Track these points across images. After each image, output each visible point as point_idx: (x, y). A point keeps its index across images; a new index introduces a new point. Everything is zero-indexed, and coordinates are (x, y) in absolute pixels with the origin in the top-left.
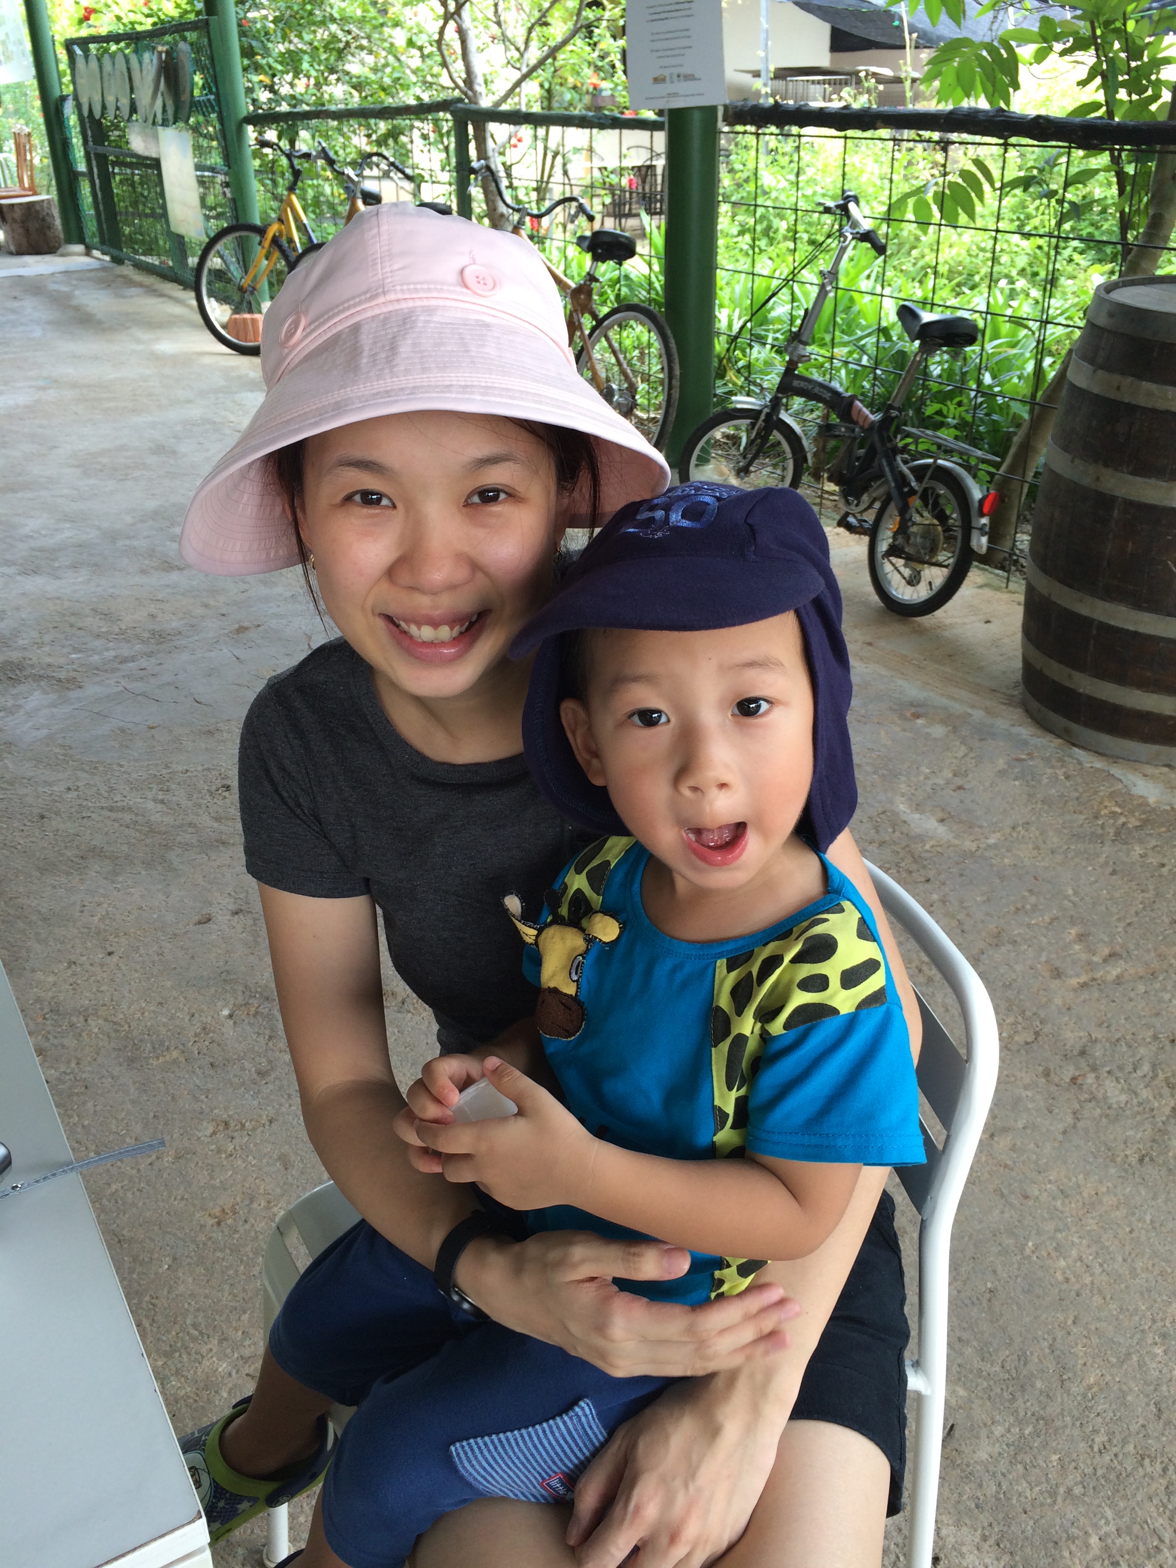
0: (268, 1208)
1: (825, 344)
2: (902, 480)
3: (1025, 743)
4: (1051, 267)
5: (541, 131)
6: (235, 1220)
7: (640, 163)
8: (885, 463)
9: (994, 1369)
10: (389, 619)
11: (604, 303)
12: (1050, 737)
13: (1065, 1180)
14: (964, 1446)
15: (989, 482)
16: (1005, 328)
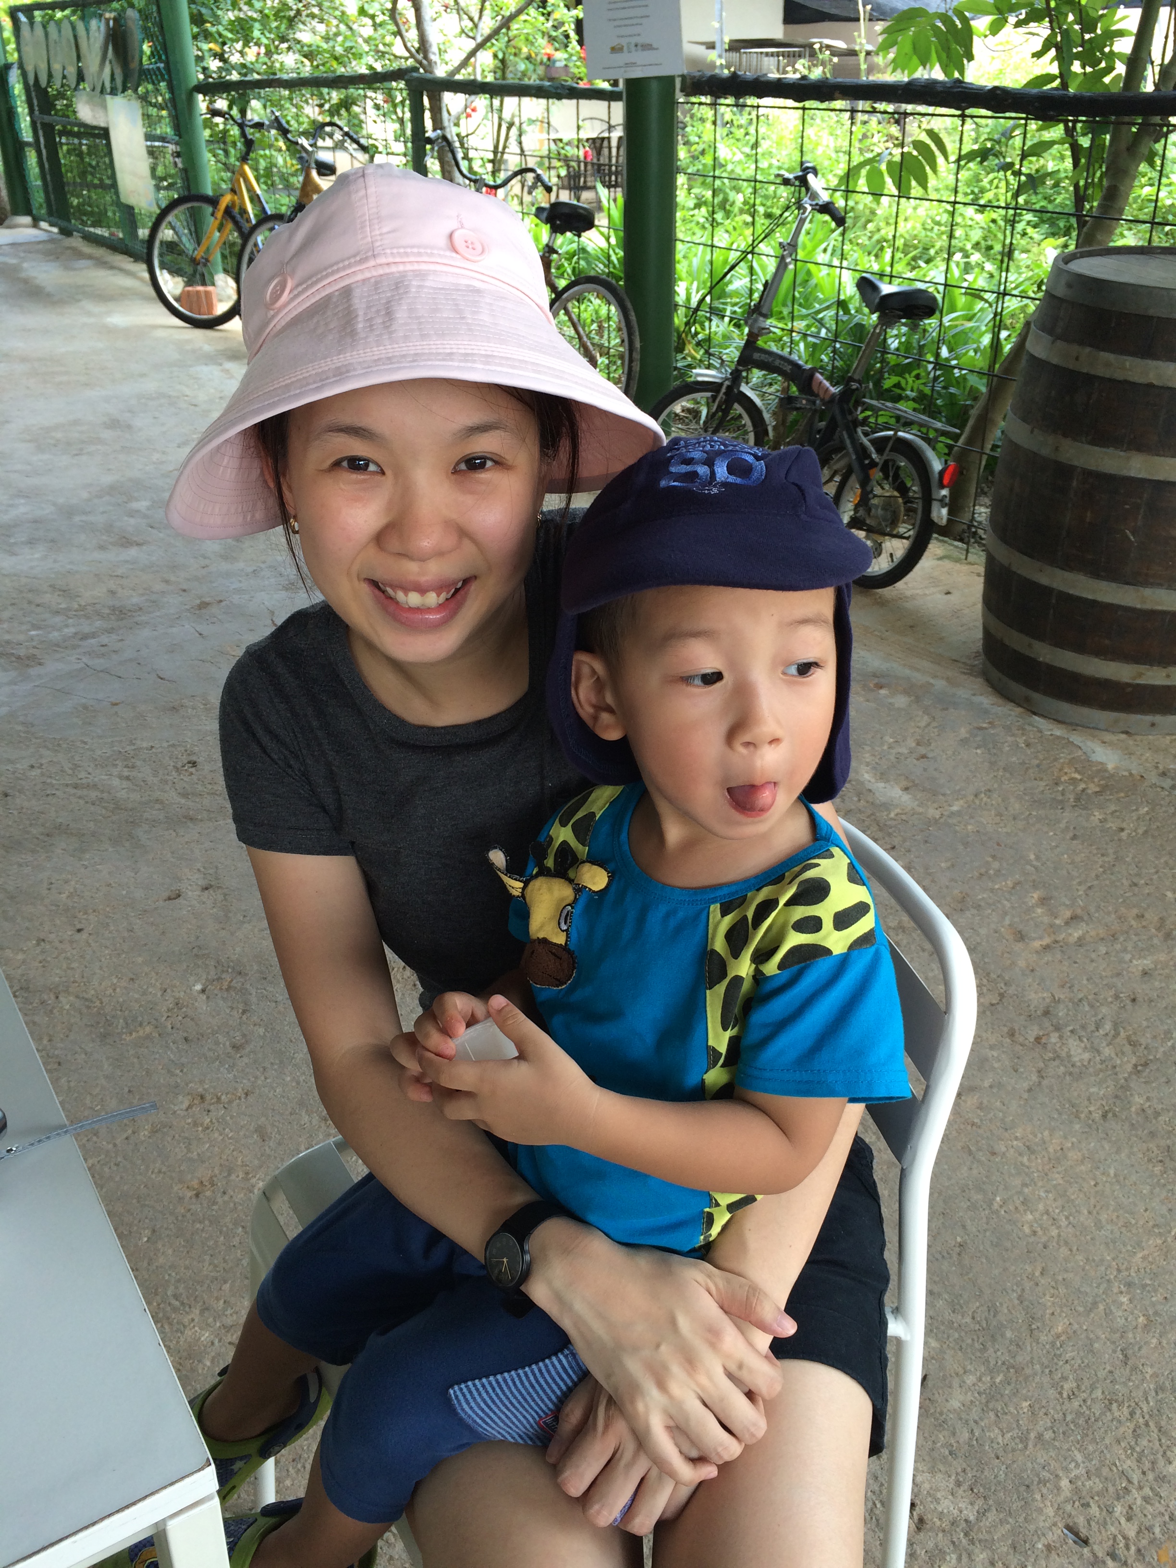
0: (246, 1179)
1: (783, 318)
2: (863, 452)
3: (986, 712)
4: (1008, 241)
5: (496, 102)
6: (213, 1192)
7: (594, 135)
8: (846, 436)
9: (964, 1321)
10: (375, 584)
11: (562, 276)
12: (1011, 705)
13: (1031, 1136)
14: (937, 1395)
15: (948, 454)
16: (961, 300)
